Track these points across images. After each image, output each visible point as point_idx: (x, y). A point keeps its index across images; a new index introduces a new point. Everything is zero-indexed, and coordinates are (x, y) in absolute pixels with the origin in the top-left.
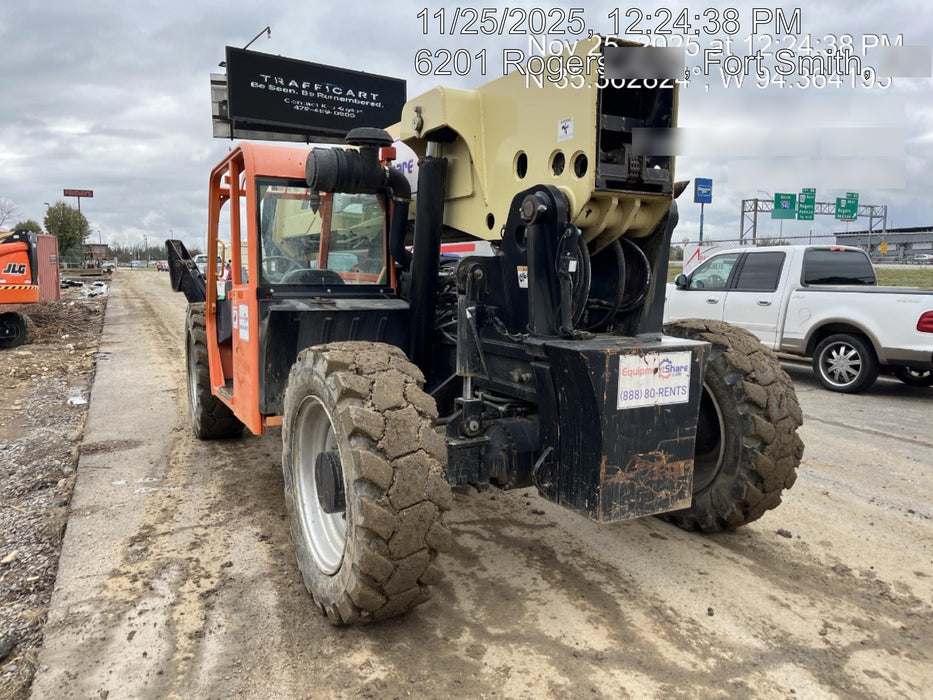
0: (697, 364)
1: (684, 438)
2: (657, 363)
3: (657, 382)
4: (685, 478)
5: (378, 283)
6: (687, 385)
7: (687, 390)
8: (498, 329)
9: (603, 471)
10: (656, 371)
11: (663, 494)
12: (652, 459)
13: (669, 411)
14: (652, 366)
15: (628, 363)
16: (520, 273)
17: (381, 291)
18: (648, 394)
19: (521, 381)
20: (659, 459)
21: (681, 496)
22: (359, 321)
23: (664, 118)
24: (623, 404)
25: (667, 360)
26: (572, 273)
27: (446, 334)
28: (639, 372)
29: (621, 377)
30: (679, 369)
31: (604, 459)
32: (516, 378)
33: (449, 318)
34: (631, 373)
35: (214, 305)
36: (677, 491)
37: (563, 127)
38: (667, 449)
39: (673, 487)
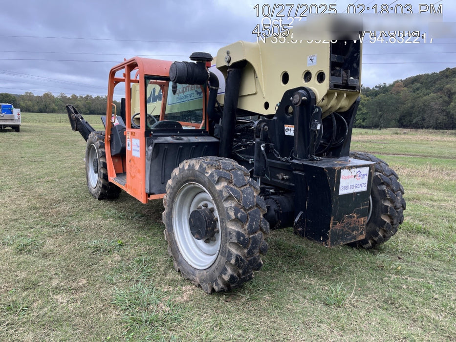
0: (371, 172)
1: (364, 207)
2: (356, 172)
3: (355, 182)
4: (363, 225)
5: (200, 128)
6: (367, 183)
7: (366, 185)
8: (276, 155)
9: (331, 223)
10: (355, 176)
11: (354, 233)
12: (351, 217)
13: (359, 195)
14: (353, 175)
15: (344, 173)
16: (285, 128)
17: (202, 132)
18: (351, 187)
19: (283, 179)
20: (354, 217)
21: (361, 233)
22: (194, 148)
23: (355, 55)
24: (342, 192)
25: (360, 171)
26: (318, 130)
27: (238, 154)
28: (348, 177)
29: (341, 180)
30: (364, 175)
31: (332, 218)
32: (280, 177)
33: (240, 147)
34: (345, 178)
35: (109, 137)
36: (360, 231)
37: (311, 59)
38: (357, 213)
39: (358, 230)
